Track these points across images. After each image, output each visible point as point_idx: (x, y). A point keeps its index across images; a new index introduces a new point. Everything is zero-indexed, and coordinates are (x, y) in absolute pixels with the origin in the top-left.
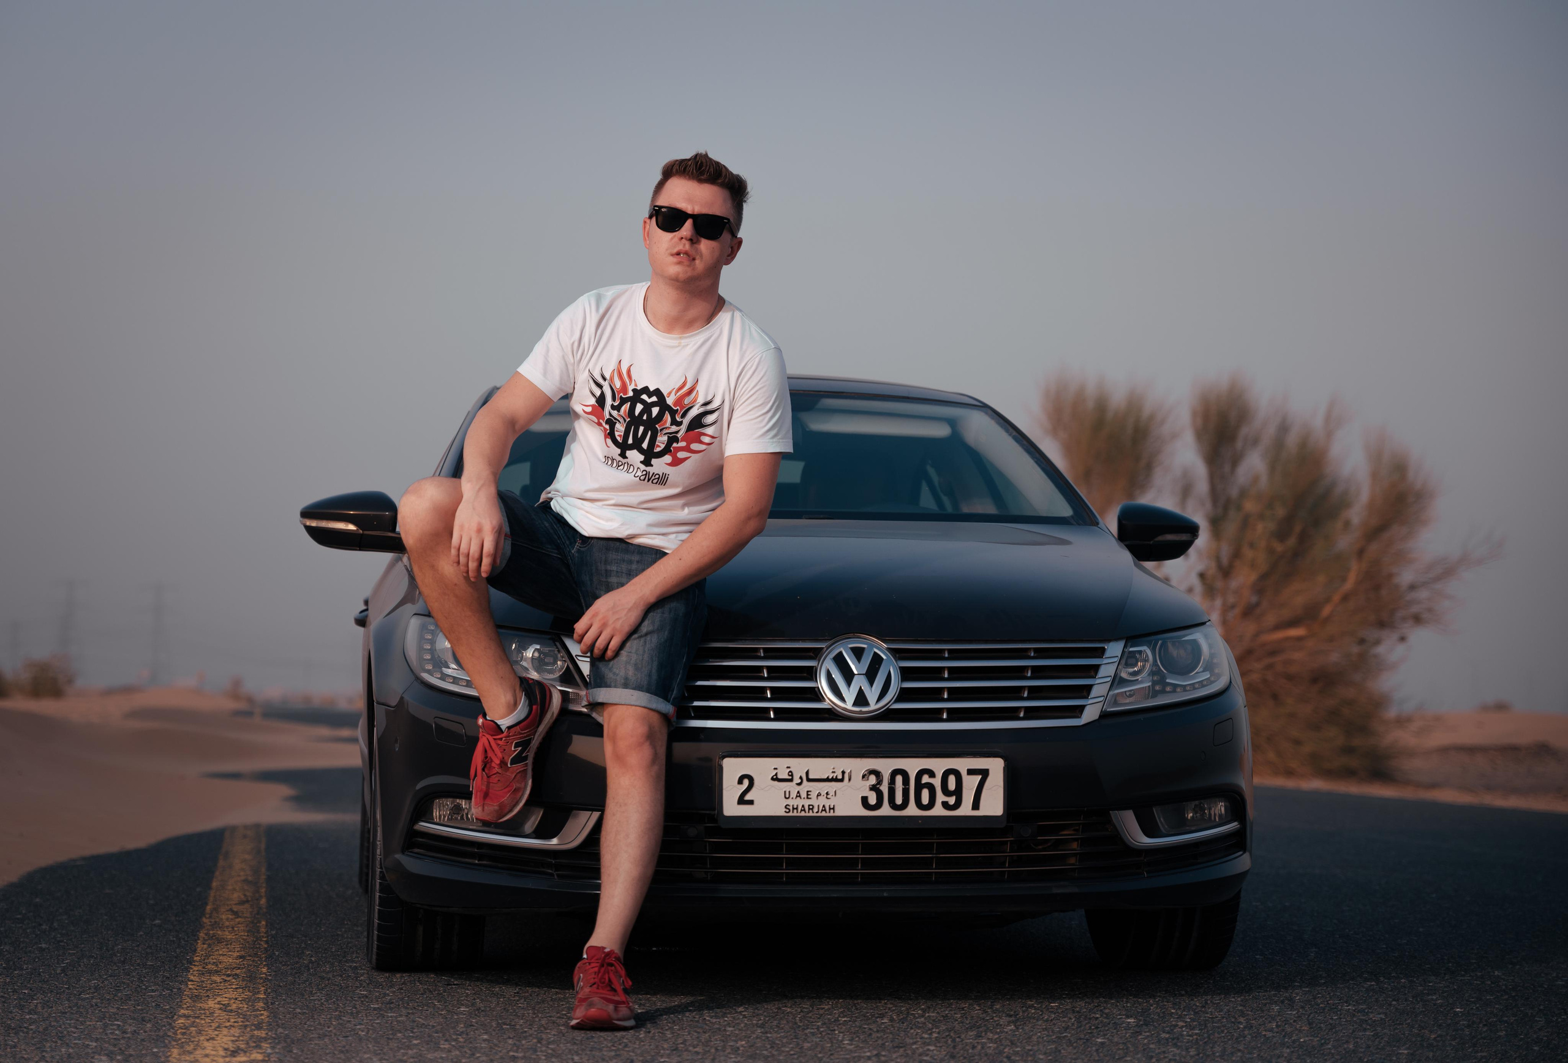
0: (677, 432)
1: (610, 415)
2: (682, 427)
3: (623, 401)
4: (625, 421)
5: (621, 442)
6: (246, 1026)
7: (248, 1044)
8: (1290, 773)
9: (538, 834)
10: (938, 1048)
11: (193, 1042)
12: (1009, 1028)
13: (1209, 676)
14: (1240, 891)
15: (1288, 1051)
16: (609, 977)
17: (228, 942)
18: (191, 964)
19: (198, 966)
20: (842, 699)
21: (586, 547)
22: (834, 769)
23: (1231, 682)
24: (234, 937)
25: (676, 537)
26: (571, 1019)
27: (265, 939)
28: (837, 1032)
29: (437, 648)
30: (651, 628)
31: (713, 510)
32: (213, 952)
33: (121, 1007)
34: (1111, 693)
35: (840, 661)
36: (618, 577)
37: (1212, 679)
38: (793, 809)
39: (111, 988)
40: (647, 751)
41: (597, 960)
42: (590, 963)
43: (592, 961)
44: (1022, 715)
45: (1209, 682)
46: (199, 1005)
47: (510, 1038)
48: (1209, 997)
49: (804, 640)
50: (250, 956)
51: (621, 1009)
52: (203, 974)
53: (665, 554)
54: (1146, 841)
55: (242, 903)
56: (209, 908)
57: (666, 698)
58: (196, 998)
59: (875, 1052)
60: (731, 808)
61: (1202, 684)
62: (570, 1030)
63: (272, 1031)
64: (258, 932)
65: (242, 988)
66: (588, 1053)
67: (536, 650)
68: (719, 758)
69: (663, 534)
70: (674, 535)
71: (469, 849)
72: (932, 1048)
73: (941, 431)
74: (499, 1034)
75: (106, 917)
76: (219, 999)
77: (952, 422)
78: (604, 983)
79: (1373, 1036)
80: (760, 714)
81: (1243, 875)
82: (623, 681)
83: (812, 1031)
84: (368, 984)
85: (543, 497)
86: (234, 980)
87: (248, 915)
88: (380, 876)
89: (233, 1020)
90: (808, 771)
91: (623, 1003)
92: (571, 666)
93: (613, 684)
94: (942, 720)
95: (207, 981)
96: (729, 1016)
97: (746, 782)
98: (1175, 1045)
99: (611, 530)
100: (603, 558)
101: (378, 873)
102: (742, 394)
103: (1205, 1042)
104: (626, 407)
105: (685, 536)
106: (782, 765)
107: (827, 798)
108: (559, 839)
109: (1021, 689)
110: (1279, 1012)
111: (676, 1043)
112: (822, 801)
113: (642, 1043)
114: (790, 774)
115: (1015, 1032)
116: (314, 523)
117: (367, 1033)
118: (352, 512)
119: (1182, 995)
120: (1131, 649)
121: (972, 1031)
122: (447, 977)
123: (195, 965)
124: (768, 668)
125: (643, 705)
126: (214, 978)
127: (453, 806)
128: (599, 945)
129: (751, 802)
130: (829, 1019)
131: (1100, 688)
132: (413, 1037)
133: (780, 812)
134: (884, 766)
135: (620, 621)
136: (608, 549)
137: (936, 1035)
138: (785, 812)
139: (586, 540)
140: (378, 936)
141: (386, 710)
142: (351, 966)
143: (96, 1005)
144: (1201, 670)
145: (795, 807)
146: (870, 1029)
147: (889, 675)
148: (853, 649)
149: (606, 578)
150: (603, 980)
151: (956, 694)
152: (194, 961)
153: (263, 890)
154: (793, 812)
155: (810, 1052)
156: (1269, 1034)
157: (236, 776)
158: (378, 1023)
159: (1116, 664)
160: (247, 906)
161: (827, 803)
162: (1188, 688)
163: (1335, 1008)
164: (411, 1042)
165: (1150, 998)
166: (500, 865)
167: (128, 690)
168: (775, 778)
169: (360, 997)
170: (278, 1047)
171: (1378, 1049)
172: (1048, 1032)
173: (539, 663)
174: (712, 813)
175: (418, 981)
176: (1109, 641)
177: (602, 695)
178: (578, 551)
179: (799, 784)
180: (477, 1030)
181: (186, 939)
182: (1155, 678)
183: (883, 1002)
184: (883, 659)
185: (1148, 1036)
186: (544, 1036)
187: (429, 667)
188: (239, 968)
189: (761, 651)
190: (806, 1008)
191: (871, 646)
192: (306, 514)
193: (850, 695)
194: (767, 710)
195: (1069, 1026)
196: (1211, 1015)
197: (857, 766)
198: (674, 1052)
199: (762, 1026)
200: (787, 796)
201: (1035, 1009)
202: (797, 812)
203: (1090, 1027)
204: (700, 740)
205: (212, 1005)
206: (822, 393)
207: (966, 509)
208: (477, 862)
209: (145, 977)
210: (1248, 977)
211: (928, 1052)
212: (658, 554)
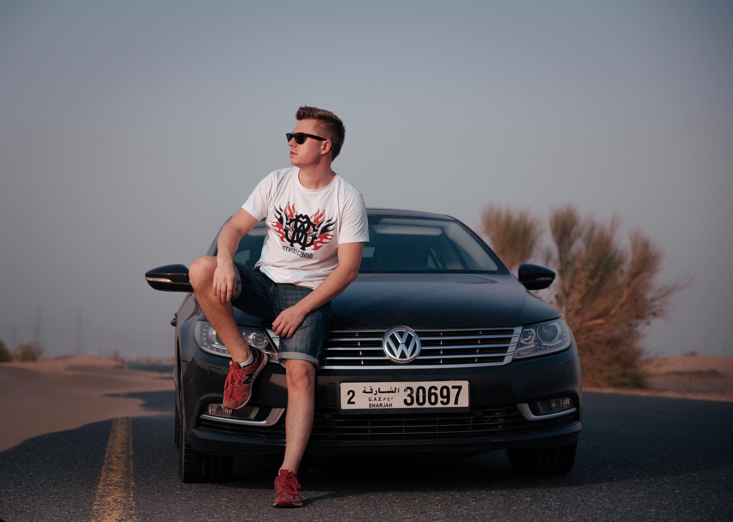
0: (316, 234)
1: (286, 227)
2: (318, 232)
3: (292, 221)
4: (293, 230)
5: (291, 239)
6: (125, 509)
7: (126, 517)
8: (598, 385)
9: (257, 419)
10: (441, 513)
11: (101, 516)
12: (473, 503)
13: (561, 342)
14: (577, 439)
15: (600, 511)
16: (290, 484)
17: (116, 471)
18: (99, 481)
19: (102, 482)
20: (394, 355)
21: (275, 288)
22: (391, 387)
23: (571, 344)
24: (118, 469)
25: (317, 282)
26: (274, 503)
27: (133, 469)
28: (395, 507)
29: (209, 335)
30: (307, 324)
31: (334, 269)
32: (109, 476)
33: (68, 501)
34: (517, 350)
35: (393, 338)
36: (291, 301)
37: (563, 343)
38: (373, 405)
39: (63, 493)
40: (306, 380)
41: (285, 476)
42: (281, 477)
43: (283, 476)
44: (476, 361)
45: (561, 344)
46: (103, 500)
47: (246, 512)
48: (564, 488)
49: (376, 329)
50: (126, 477)
51: (296, 498)
52: (105, 486)
53: (313, 290)
54: (534, 417)
55: (122, 453)
56: (106, 456)
57: (314, 356)
58: (102, 497)
59: (412, 515)
60: (344, 405)
61: (558, 345)
62: (273, 508)
63: (137, 511)
64: (129, 466)
65: (123, 492)
66: (282, 518)
67: (254, 335)
68: (339, 383)
69: (312, 281)
70: (317, 281)
71: (225, 426)
72: (438, 513)
73: (437, 232)
74: (241, 510)
75: (59, 461)
76: (112, 497)
77: (442, 228)
78: (288, 486)
79: (639, 504)
80: (357, 363)
81: (578, 432)
82: (294, 348)
83: (383, 506)
84: (180, 489)
85: (256, 265)
86: (119, 488)
87: (125, 459)
88: (185, 439)
89: (119, 506)
90: (379, 388)
91: (297, 495)
92: (270, 342)
93: (290, 350)
94: (440, 364)
95: (107, 489)
96: (345, 500)
97: (351, 394)
98: (549, 510)
99: (288, 280)
100: (284, 293)
101: (184, 438)
102: (345, 217)
103: (563, 508)
104: (293, 224)
105: (321, 282)
106: (368, 386)
107: (388, 400)
108: (266, 421)
109: (475, 349)
110: (596, 494)
111: (322, 513)
112: (386, 402)
113: (306, 513)
114: (371, 389)
115: (476, 505)
116: (151, 279)
117: (181, 511)
118: (169, 274)
119: (552, 487)
120: (526, 330)
121: (456, 505)
122: (216, 485)
123: (101, 482)
124: (360, 341)
125: (304, 359)
126: (110, 487)
127: (217, 407)
128: (286, 469)
129: (354, 403)
130: (391, 501)
131: (512, 348)
132: (202, 512)
133: (367, 407)
134: (415, 385)
135: (294, 321)
136: (286, 288)
137: (440, 507)
138: (369, 407)
139: (276, 284)
140: (185, 467)
141: (186, 364)
142: (172, 481)
143: (56, 500)
144: (558, 339)
145: (374, 404)
146: (410, 505)
147: (416, 343)
148: (399, 332)
149: (286, 302)
150: (288, 485)
151: (446, 352)
152: (101, 480)
153: (131, 447)
154: (373, 407)
155: (383, 516)
156: (592, 504)
157: (117, 395)
158: (185, 506)
159: (519, 337)
160: (124, 454)
161: (388, 403)
162: (552, 347)
163: (621, 492)
164: (201, 514)
165: (537, 488)
166: (240, 433)
167: (66, 357)
168: (364, 392)
169: (177, 495)
170: (140, 518)
171: (641, 510)
172: (491, 505)
173: (256, 341)
174: (337, 408)
175: (203, 487)
176: (515, 326)
177: (285, 355)
178: (273, 290)
179: (375, 394)
180: (231, 508)
181: (97, 470)
182: (537, 343)
183: (415, 492)
184: (413, 336)
185: (536, 506)
186: (261, 511)
187: (205, 344)
188: (121, 483)
189: (357, 334)
190: (381, 496)
191: (407, 331)
192: (148, 275)
193: (398, 353)
194: (360, 360)
195: (500, 502)
196: (565, 495)
197: (402, 385)
198: (321, 517)
199: (361, 505)
200: (370, 400)
201: (485, 494)
202: (375, 407)
203: (510, 502)
204: (330, 375)
205: (109, 500)
206: (382, 216)
207: (449, 268)
208: (229, 432)
209: (78, 488)
210: (581, 478)
211: (436, 515)
212: (309, 290)
